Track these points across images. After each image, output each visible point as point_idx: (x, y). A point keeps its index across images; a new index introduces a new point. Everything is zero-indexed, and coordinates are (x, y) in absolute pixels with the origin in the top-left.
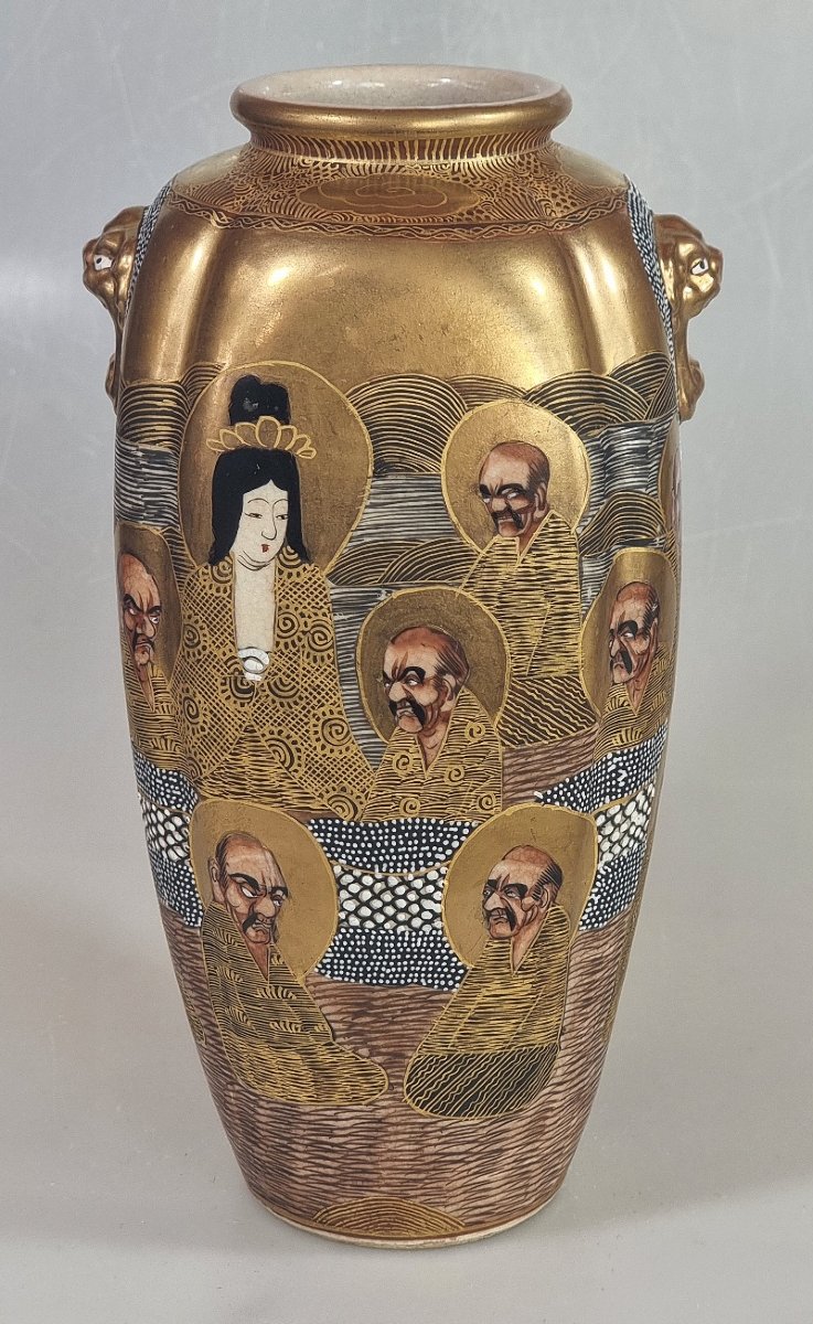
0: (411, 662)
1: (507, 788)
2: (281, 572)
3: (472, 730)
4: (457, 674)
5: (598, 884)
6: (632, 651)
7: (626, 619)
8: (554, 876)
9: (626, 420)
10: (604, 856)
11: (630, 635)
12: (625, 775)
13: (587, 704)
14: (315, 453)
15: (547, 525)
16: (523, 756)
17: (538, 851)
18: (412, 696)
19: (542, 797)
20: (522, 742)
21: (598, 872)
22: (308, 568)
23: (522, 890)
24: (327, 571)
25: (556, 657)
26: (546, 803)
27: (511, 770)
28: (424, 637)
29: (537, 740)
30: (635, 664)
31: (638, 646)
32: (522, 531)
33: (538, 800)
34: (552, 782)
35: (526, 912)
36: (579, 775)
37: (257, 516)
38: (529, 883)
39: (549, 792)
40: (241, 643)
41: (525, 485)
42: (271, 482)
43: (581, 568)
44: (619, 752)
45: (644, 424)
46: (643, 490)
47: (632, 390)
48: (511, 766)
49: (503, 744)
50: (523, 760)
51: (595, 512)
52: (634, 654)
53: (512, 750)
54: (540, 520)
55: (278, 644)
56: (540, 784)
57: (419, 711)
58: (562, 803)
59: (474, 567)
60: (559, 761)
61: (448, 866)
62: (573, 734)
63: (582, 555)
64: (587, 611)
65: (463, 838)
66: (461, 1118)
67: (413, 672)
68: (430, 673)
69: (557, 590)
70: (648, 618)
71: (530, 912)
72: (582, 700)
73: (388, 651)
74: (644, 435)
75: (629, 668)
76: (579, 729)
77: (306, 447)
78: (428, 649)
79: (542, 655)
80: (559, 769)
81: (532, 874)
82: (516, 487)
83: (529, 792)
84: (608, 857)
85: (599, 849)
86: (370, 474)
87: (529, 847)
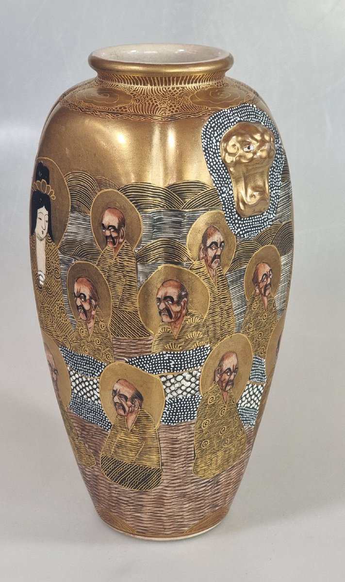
0: (82, 291)
1: (115, 353)
2: (47, 244)
3: (101, 325)
4: (96, 300)
5: (167, 406)
6: (172, 310)
7: (168, 295)
8: (138, 396)
9: (171, 208)
10: (168, 395)
11: (170, 302)
12: (173, 363)
13: (143, 326)
14: (55, 198)
15: (123, 246)
16: (119, 342)
17: (129, 383)
18: (83, 305)
19: (128, 361)
20: (118, 336)
21: (166, 401)
22: (54, 244)
23: (126, 398)
24: (58, 247)
25: (129, 303)
26: (130, 364)
27: (115, 346)
28: (85, 283)
29: (123, 336)
30: (174, 316)
31: (175, 308)
32: (115, 246)
33: (126, 362)
34: (131, 356)
35: (129, 407)
36: (143, 356)
37: (41, 219)
38: (129, 396)
39: (130, 360)
40: (39, 269)
41: (117, 227)
42: (44, 207)
43: (137, 268)
44: (169, 352)
45: (180, 211)
46: (177, 240)
47: (176, 196)
48: (115, 344)
49: (112, 334)
50: (119, 343)
51: (144, 245)
52: (173, 312)
53: (115, 338)
54: (121, 243)
55: (47, 272)
56: (126, 355)
57: (85, 312)
58: (137, 366)
59: (100, 257)
60: (133, 348)
61: (99, 379)
62: (138, 338)
63: (138, 262)
64: (140, 286)
65: (102, 369)
66: (121, 486)
67: (82, 295)
68: (88, 297)
69: (127, 274)
70: (180, 297)
71: (131, 408)
72: (141, 325)
73: (75, 285)
74: (180, 216)
75: (171, 317)
76: (140, 336)
77: (53, 195)
78: (86, 287)
79: (122, 301)
80: (133, 351)
81: (129, 393)
82: (114, 227)
83: (123, 358)
84: (170, 396)
85: (165, 392)
86: (70, 211)
87: (126, 380)
